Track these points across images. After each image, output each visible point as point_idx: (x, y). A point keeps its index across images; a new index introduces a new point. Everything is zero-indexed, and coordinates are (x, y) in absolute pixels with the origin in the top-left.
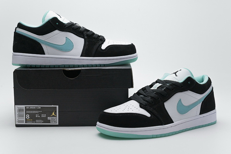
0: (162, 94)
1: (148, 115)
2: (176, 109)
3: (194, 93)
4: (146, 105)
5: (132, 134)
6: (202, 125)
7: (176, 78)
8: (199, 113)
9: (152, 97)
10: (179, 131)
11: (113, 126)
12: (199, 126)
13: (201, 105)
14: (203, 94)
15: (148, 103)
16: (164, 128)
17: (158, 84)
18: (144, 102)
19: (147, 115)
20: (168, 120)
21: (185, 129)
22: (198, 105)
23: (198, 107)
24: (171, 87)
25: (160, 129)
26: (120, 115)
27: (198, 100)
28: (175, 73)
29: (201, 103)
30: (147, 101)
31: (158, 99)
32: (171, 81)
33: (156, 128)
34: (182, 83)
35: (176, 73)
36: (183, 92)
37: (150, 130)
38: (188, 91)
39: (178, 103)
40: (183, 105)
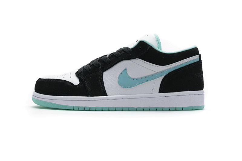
2: (117, 82)
3: (145, 62)
4: (81, 73)
8: (158, 91)
9: (92, 65)
14: (167, 66)
15: (85, 71)
16: (90, 100)
19: (74, 84)
24: (118, 53)
31: (99, 67)
36: (130, 60)
37: (71, 100)
38: (137, 59)
39: (121, 73)
40: (129, 77)
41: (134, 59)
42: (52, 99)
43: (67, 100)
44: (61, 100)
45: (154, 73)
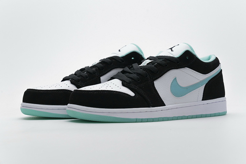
0: (151, 71)
1: (132, 94)
2: (170, 90)
3: (193, 71)
4: (130, 83)
5: (109, 117)
6: (206, 115)
7: (171, 54)
8: (202, 98)
9: (138, 74)
10: (173, 117)
11: (85, 106)
12: (201, 115)
13: (204, 88)
14: (207, 74)
15: (133, 80)
16: (152, 111)
17: (148, 60)
18: (128, 80)
19: (130, 94)
20: (158, 102)
21: (182, 117)
22: (199, 87)
23: (200, 91)
24: (164, 62)
25: (146, 112)
26: (95, 93)
27: (199, 81)
28: (171, 49)
29: (205, 85)
30: (131, 78)
31: (147, 76)
32: (165, 56)
33: (141, 110)
34: (178, 58)
35: (173, 49)
36: (179, 69)
37: (133, 112)
38: (186, 68)
39: (172, 83)
40: (180, 86)
41: (183, 68)
42: (109, 113)
43: (128, 113)
44: (120, 113)
45: (198, 81)
